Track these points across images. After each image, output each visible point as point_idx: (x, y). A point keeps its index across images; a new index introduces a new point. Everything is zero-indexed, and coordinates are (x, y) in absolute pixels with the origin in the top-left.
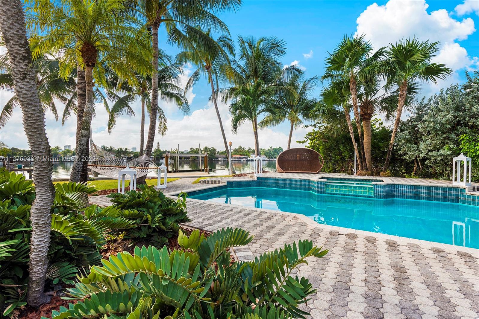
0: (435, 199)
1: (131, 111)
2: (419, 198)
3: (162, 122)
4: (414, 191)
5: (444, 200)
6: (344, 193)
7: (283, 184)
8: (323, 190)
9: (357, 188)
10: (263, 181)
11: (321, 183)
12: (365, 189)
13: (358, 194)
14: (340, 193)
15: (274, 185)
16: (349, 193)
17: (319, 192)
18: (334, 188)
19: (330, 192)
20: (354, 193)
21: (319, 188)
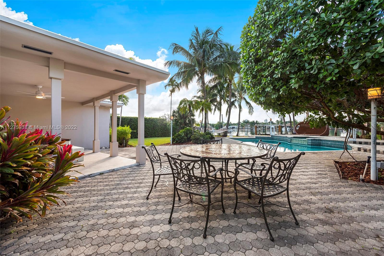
0: (338, 147)
1: (235, 106)
2: (331, 147)
3: (251, 109)
4: (329, 143)
6: (298, 143)
7: (280, 139)
8: (290, 141)
9: (303, 141)
10: (274, 137)
11: (289, 138)
12: (305, 141)
13: (302, 143)
14: (296, 143)
15: (278, 139)
16: (299, 143)
17: (289, 142)
18: (295, 141)
19: (293, 142)
20: (301, 143)
21: (289, 140)
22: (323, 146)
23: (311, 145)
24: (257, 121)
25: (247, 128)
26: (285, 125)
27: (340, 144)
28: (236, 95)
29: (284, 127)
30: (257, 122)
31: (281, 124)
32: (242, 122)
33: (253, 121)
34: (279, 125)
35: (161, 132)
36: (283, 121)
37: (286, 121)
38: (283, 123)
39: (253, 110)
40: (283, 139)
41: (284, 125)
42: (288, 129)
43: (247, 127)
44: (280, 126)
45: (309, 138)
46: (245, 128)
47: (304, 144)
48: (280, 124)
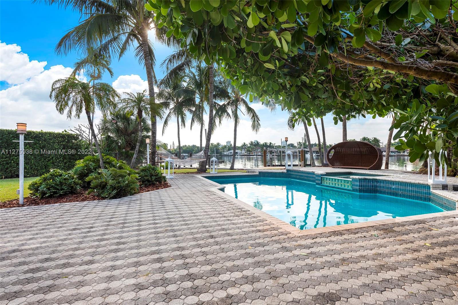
0: (410, 197)
1: (228, 114)
2: (396, 195)
3: (256, 121)
4: (393, 187)
5: (418, 198)
6: (334, 185)
7: (302, 176)
8: (320, 182)
9: (343, 181)
10: (291, 173)
11: (318, 175)
12: (348, 183)
13: (343, 187)
14: (331, 185)
15: (298, 177)
16: (337, 186)
17: (317, 184)
18: (328, 182)
19: (325, 184)
20: (340, 186)
21: (317, 180)
22: (381, 192)
23: (360, 191)
24: (270, 143)
25: (255, 154)
26: (311, 149)
27: (414, 189)
28: (230, 94)
29: (309, 152)
30: (272, 145)
31: (305, 148)
32: (248, 144)
33: (266, 143)
34: (300, 150)
35: (65, 163)
36: (307, 144)
37: (311, 143)
38: (307, 146)
39: (259, 123)
40: (307, 177)
41: (308, 150)
42: (314, 155)
43: (257, 152)
44: (302, 151)
45: (354, 177)
46: (254, 154)
47: (346, 188)
48: (302, 147)
